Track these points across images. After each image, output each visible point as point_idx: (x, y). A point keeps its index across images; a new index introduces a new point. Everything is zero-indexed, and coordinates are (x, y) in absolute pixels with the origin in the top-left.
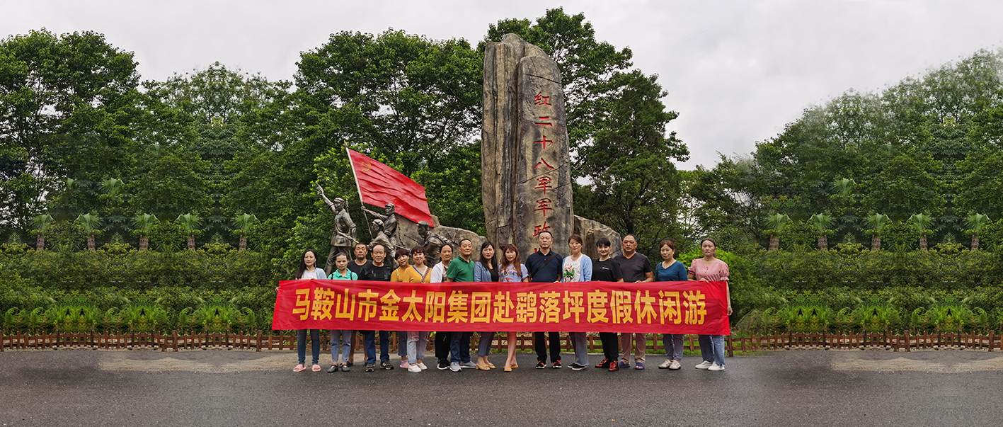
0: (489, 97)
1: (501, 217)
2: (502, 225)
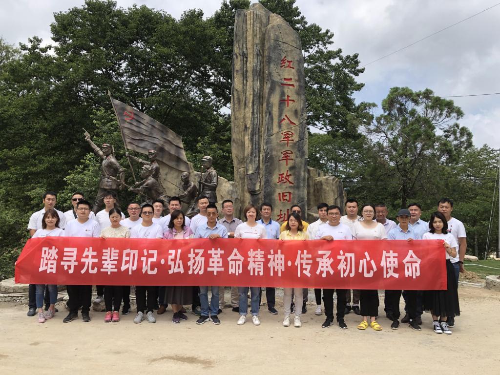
0: (239, 59)
1: (250, 165)
2: (250, 172)
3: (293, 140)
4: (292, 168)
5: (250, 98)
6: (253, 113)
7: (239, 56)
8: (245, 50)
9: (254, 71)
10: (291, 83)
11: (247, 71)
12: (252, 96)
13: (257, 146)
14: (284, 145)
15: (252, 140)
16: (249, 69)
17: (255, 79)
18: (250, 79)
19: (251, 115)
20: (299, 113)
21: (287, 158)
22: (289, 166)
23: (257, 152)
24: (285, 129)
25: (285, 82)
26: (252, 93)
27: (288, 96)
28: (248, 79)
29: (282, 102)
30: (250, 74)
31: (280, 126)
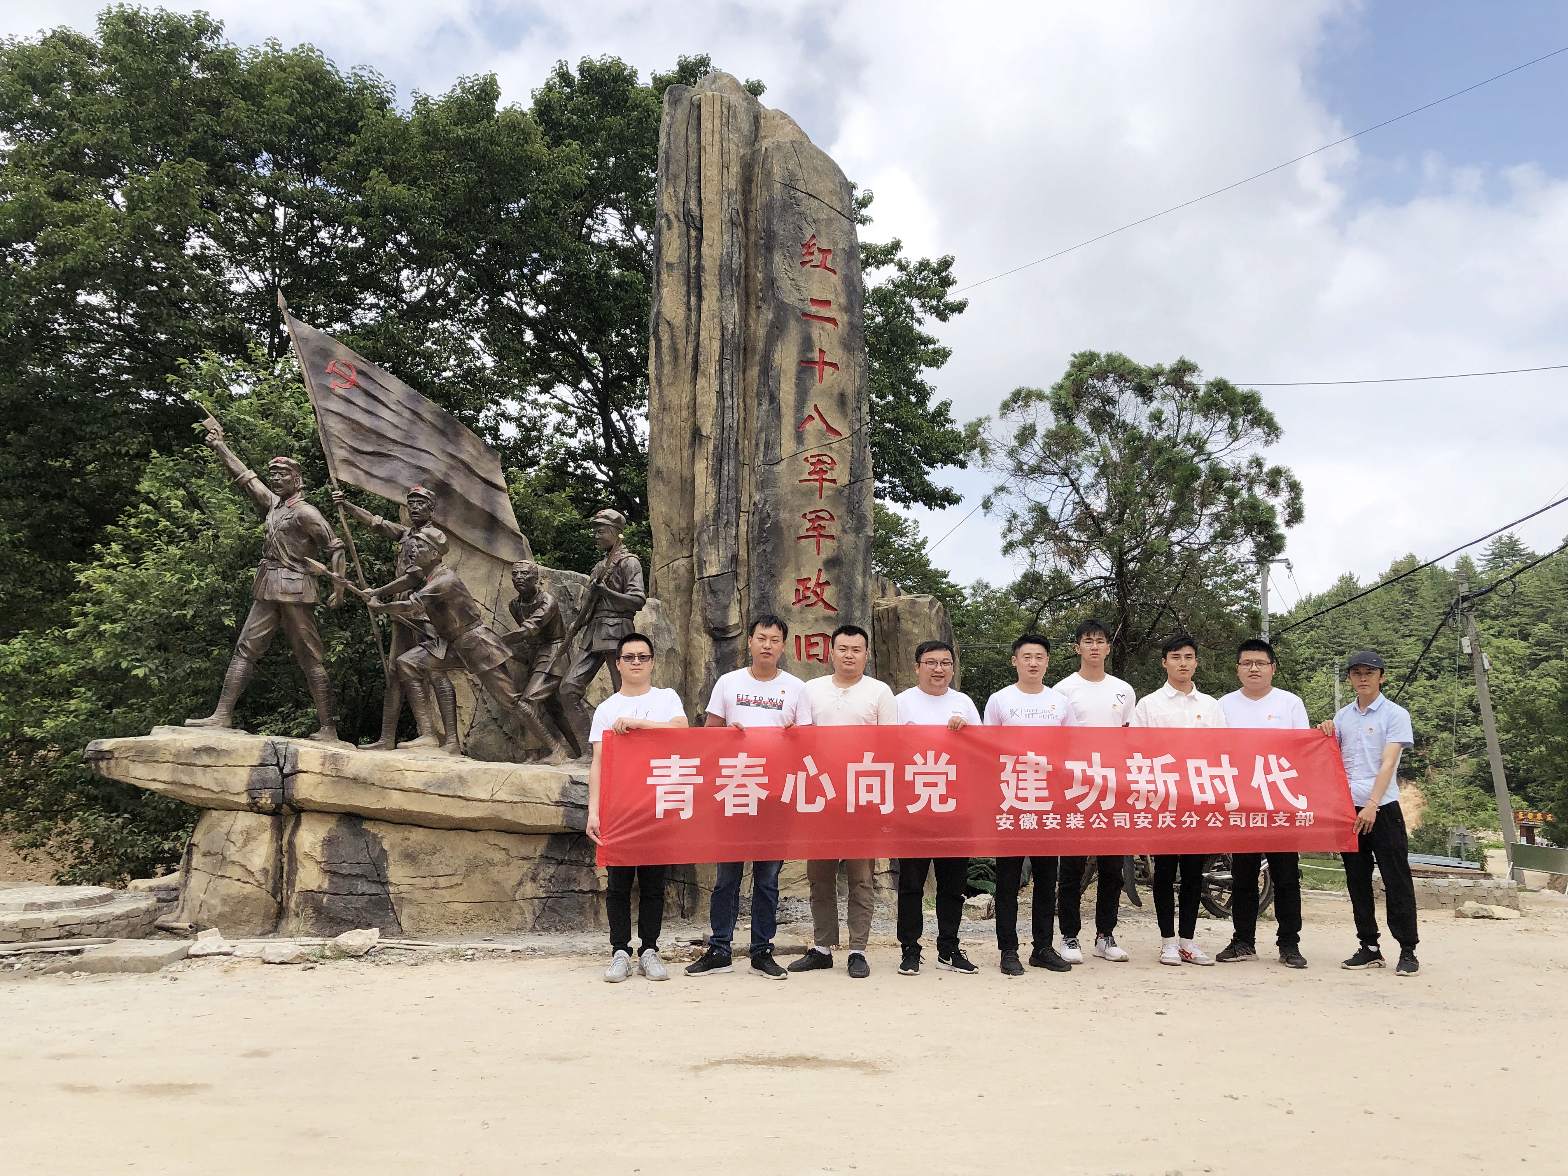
1: (711, 549)
3: (833, 481)
4: (832, 563)
5: (712, 348)
6: (721, 395)
7: (675, 222)
8: (693, 205)
9: (725, 271)
10: (829, 315)
11: (699, 268)
12: (717, 344)
13: (732, 494)
14: (811, 492)
15: (717, 473)
16: (707, 263)
17: (727, 293)
18: (711, 294)
19: (714, 401)
20: (851, 403)
21: (818, 533)
22: (824, 556)
23: (733, 511)
24: (812, 447)
25: (813, 309)
26: (717, 333)
27: (821, 351)
28: (705, 293)
29: (806, 366)
30: (710, 278)
31: (799, 438)
